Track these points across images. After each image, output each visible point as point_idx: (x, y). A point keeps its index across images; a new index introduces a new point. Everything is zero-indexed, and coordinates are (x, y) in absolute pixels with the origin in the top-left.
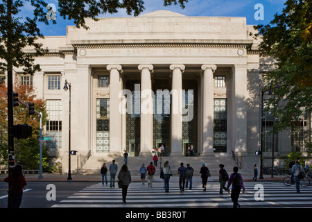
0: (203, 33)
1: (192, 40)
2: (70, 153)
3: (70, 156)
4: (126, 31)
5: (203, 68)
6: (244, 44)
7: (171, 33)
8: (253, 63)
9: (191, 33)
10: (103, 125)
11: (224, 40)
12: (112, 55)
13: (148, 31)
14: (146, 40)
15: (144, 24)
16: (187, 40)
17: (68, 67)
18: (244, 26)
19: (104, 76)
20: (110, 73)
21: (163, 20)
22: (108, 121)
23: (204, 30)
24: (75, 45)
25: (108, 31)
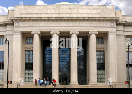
0: (89, 14)
1: (83, 17)
2: (8, 82)
3: (8, 84)
4: (44, 12)
5: (90, 33)
6: (114, 20)
7: (71, 14)
8: (120, 30)
9: (82, 14)
10: (29, 66)
11: (102, 18)
12: (35, 26)
13: (56, 12)
14: (55, 17)
15: (54, 9)
16: (80, 17)
17: (8, 32)
18: (114, 10)
19: (29, 38)
20: (33, 36)
21: (65, 7)
22: (32, 64)
23: (90, 12)
24: (13, 20)
25: (32, 12)
